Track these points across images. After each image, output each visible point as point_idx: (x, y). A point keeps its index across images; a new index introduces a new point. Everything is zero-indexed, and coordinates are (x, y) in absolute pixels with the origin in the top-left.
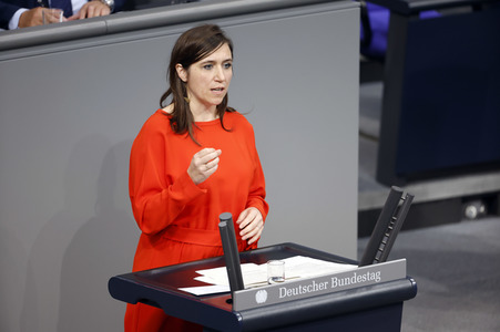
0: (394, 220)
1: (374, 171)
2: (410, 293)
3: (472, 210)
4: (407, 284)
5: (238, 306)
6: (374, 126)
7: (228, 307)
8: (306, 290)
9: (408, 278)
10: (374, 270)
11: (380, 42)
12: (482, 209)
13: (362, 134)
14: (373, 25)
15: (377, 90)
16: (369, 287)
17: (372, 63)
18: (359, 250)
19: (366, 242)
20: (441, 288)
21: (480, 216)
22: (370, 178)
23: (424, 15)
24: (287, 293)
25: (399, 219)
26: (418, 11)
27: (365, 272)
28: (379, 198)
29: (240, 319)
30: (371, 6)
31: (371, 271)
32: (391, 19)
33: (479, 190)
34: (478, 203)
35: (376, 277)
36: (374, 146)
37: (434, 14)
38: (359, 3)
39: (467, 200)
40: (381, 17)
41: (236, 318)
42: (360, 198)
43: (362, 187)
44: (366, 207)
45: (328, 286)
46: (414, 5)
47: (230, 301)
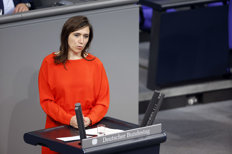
0: (156, 106)
1: (146, 83)
2: (163, 140)
3: (191, 101)
4: (162, 135)
5: (84, 146)
6: (146, 62)
7: (79, 147)
8: (115, 138)
9: (162, 133)
10: (147, 129)
11: (148, 24)
12: (196, 100)
13: (140, 66)
14: (145, 16)
15: (147, 45)
16: (144, 137)
17: (145, 33)
18: (139, 120)
19: (143, 116)
20: (177, 137)
21: (195, 104)
22: (144, 86)
23: (169, 11)
24: (106, 140)
25: (158, 105)
26: (165, 9)
27: (142, 130)
28: (149, 95)
29: (85, 152)
30: (144, 7)
31: (145, 129)
32: (153, 13)
33: (195, 92)
34: (194, 98)
35: (148, 132)
36: (146, 71)
37: (173, 10)
38: (138, 6)
39: (189, 96)
40: (148, 12)
41: (83, 152)
42: (139, 96)
43: (140, 91)
44: (142, 100)
45: (126, 136)
46: (163, 6)
47: (80, 144)
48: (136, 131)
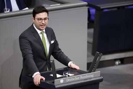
1: (91, 52)
2: (101, 80)
3: (117, 63)
4: (101, 78)
6: (91, 40)
8: (74, 79)
11: (93, 18)
12: (120, 62)
13: (88, 42)
14: (91, 13)
15: (92, 30)
16: (90, 79)
17: (91, 23)
20: (109, 83)
21: (119, 64)
22: (90, 54)
24: (69, 80)
26: (103, 9)
27: (89, 75)
30: (90, 8)
31: (91, 74)
33: (119, 57)
35: (92, 76)
36: (91, 45)
37: (107, 10)
38: (87, 7)
39: (116, 60)
40: (93, 11)
41: (55, 87)
42: (87, 59)
43: (88, 56)
44: (89, 62)
45: (80, 78)
46: (102, 8)
47: (53, 82)
48: (85, 75)
